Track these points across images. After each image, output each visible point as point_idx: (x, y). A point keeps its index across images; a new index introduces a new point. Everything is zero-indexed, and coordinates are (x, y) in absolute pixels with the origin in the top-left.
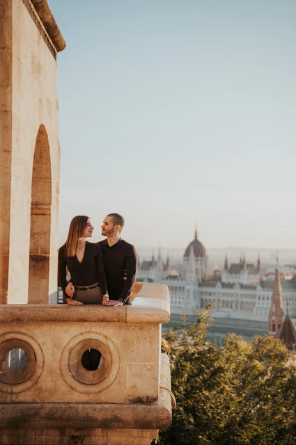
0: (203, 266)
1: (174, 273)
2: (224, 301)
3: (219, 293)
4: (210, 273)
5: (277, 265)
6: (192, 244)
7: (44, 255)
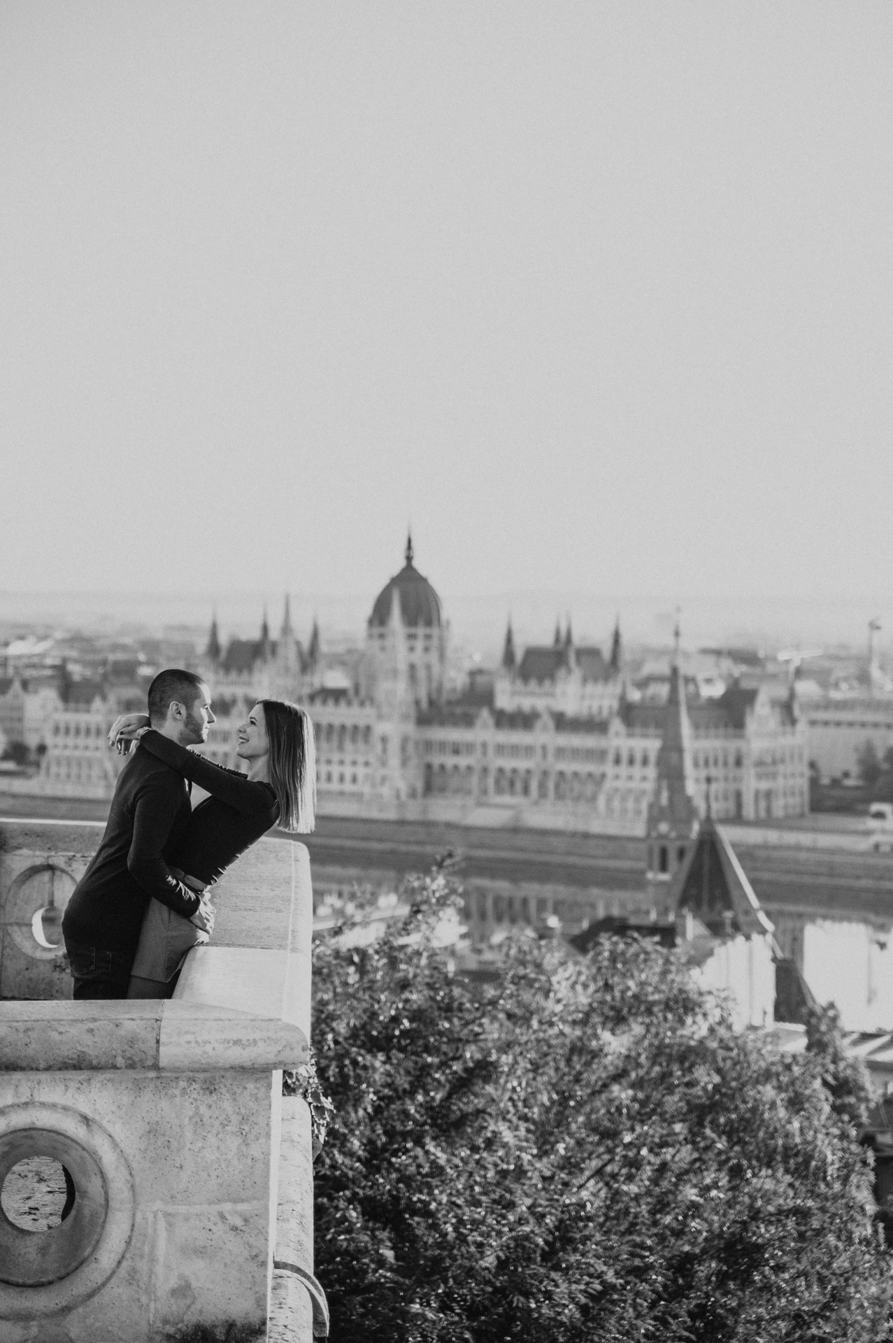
0: (433, 657)
1: (336, 679)
2: (501, 771)
3: (484, 745)
4: (456, 679)
5: (675, 651)
6: (395, 581)
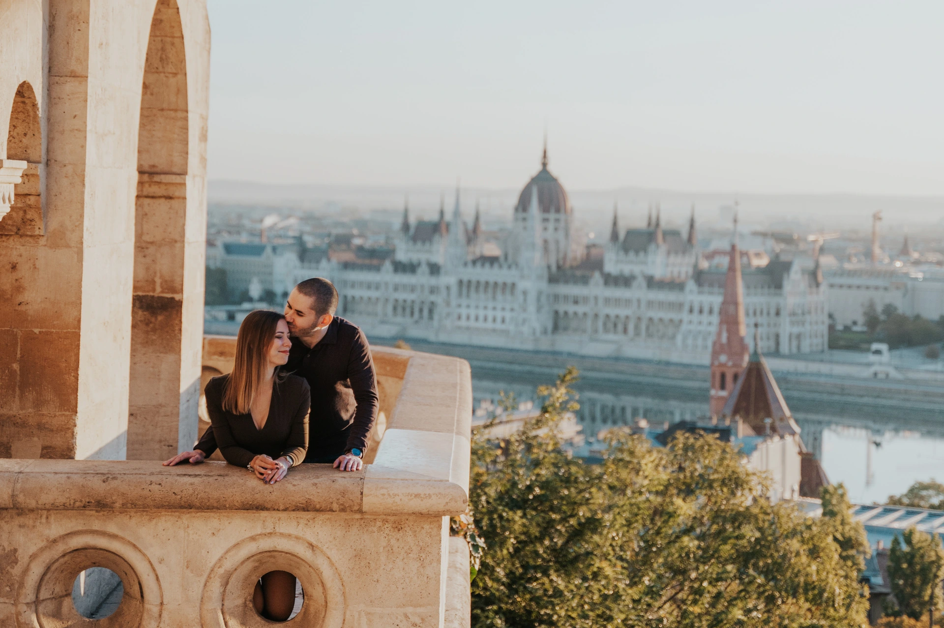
0: (561, 235)
1: (491, 249)
2: (608, 316)
3: (596, 298)
4: (577, 251)
5: (734, 233)
6: (534, 180)
7: (169, 296)
